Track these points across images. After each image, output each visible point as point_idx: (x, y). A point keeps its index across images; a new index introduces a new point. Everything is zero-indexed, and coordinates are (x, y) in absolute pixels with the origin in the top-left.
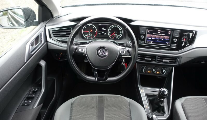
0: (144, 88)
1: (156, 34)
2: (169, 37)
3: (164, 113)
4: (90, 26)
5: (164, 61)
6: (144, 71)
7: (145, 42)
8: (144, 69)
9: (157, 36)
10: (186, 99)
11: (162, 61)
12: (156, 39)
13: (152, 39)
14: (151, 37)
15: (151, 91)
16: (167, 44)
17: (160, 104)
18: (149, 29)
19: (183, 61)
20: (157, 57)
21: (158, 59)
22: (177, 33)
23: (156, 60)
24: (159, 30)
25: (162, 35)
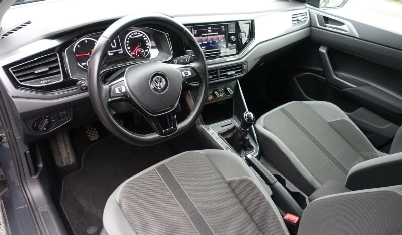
0: (211, 126)
1: (206, 34)
2: (224, 36)
3: (252, 148)
4: (86, 42)
5: (229, 73)
9: (209, 37)
10: (265, 119)
11: (226, 75)
12: (208, 43)
13: (202, 43)
14: (201, 41)
15: (222, 126)
16: (223, 47)
17: (245, 137)
18: (195, 28)
20: (218, 70)
21: (221, 72)
22: (232, 28)
23: (219, 76)
24: (209, 26)
25: (215, 33)
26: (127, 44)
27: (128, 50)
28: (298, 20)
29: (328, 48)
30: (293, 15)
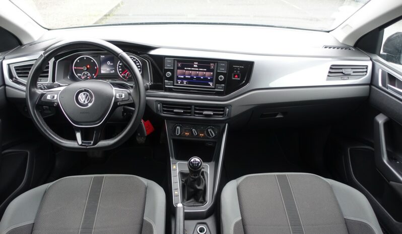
0: (179, 162)
1: (190, 69)
2: (212, 73)
3: (204, 201)
4: (85, 58)
5: (205, 113)
6: (178, 133)
7: (173, 83)
8: (178, 129)
9: (193, 72)
11: (202, 114)
12: (192, 78)
13: (185, 77)
14: (184, 74)
16: (209, 85)
17: (197, 186)
18: (179, 61)
19: (235, 112)
20: (193, 107)
21: (195, 109)
22: (222, 67)
23: (193, 113)
24: (196, 62)
25: (201, 69)
26: (119, 65)
27: (119, 71)
28: (342, 73)
29: (389, 117)
30: (332, 65)
